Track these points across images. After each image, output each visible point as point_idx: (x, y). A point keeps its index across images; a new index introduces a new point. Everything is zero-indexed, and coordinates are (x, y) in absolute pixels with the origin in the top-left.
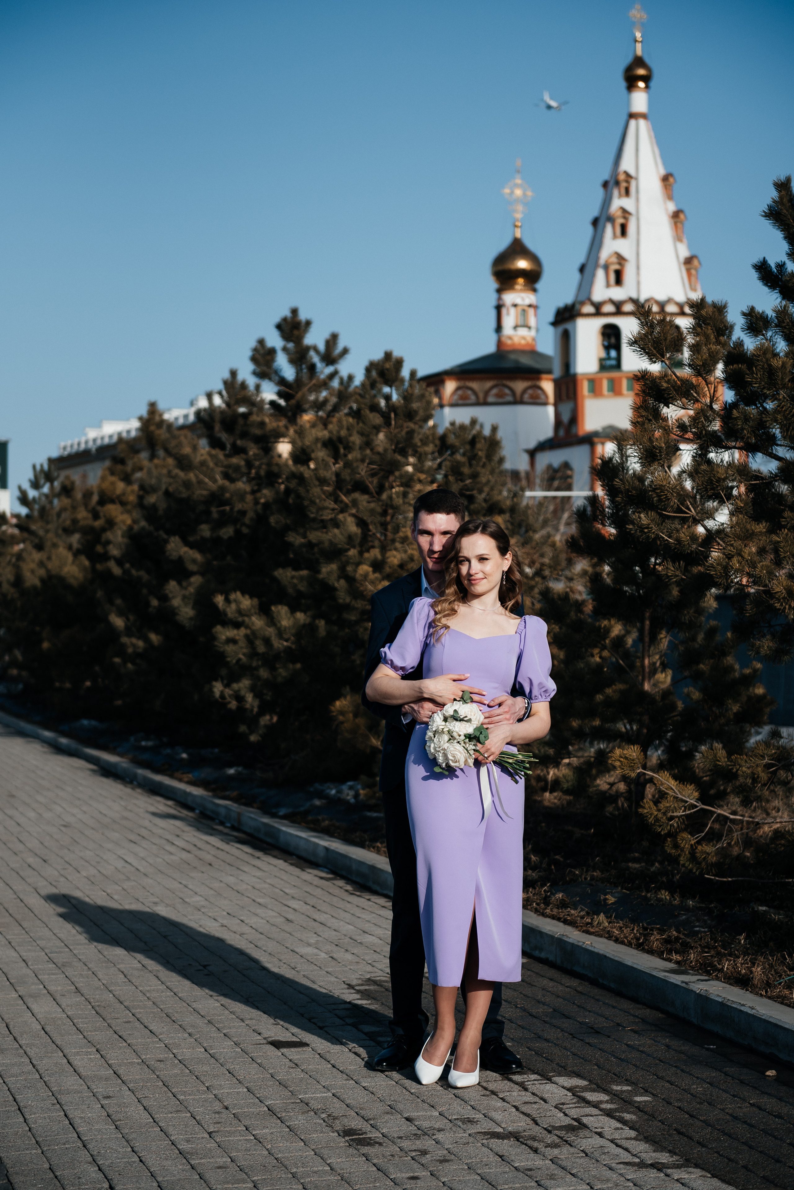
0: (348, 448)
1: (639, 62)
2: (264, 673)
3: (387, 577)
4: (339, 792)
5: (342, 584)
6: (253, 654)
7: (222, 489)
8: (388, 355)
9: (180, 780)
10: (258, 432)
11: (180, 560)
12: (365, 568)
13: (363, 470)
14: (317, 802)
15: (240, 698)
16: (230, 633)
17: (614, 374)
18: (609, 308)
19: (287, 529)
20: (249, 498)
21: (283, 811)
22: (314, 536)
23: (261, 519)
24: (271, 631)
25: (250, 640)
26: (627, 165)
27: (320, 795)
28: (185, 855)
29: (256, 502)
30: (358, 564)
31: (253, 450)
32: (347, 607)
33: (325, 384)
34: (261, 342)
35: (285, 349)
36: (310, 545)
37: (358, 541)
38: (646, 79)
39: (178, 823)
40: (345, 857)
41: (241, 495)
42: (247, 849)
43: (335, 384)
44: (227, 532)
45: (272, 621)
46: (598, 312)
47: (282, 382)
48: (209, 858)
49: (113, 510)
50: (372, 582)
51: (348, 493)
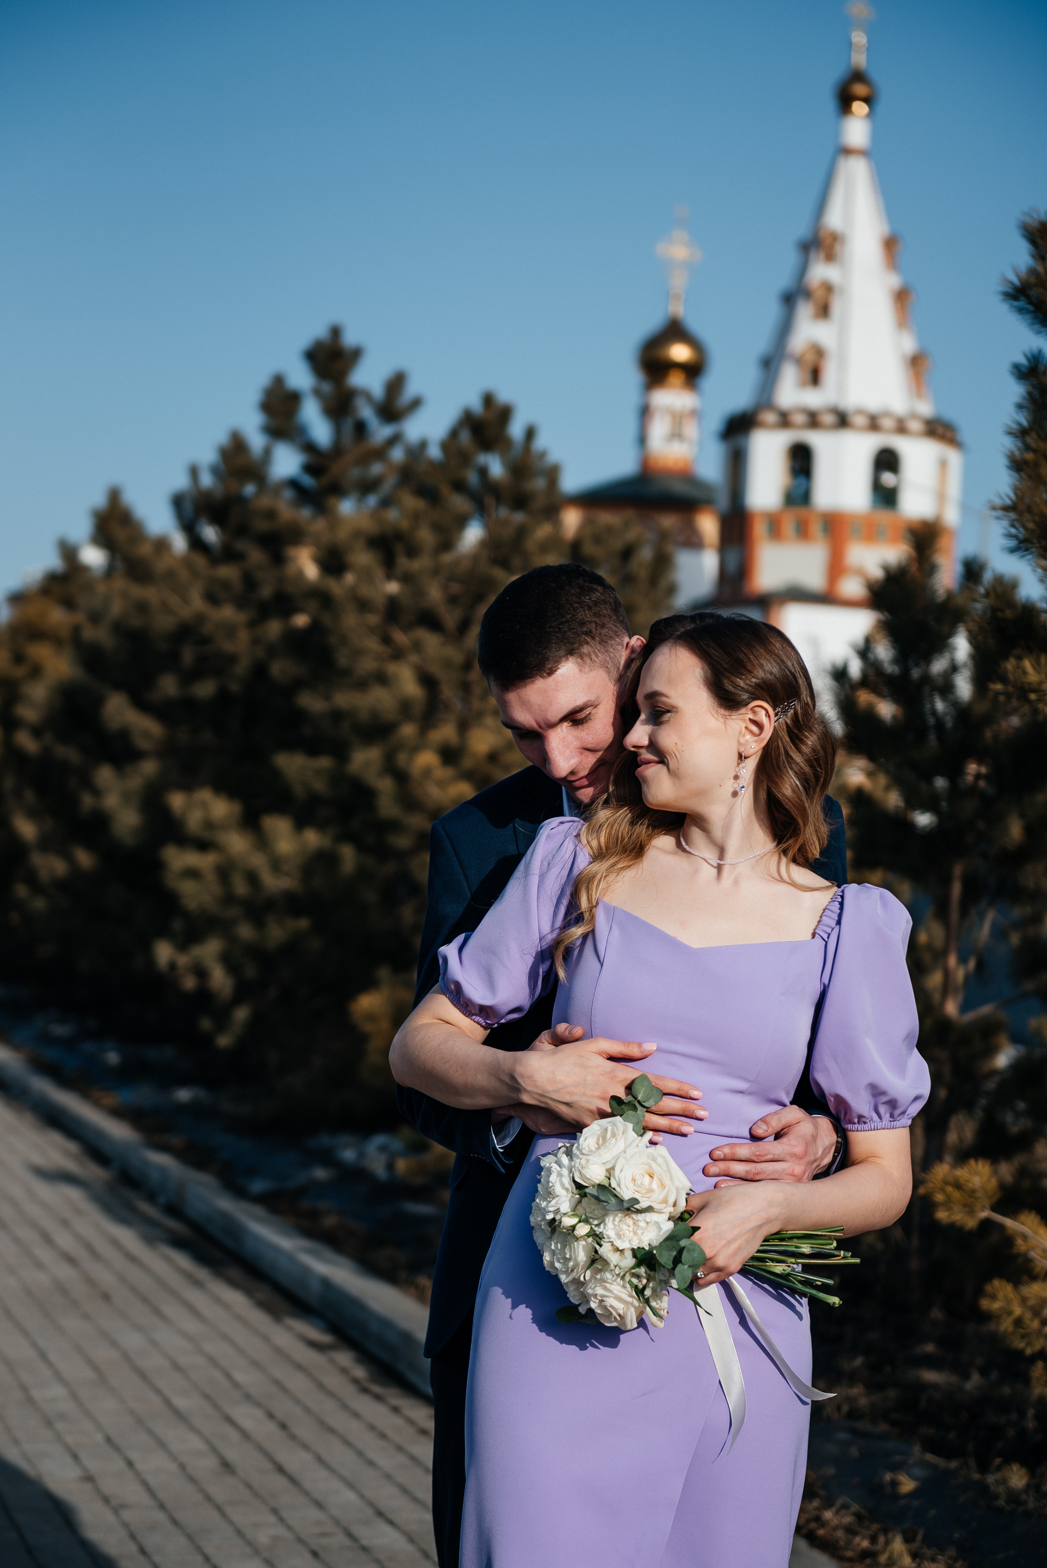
0: (412, 551)
1: (858, 76)
2: (245, 932)
3: (468, 776)
4: (361, 1155)
5: (385, 785)
6: (229, 899)
7: (200, 618)
8: (488, 400)
9: (97, 1104)
10: (262, 525)
11: (124, 734)
12: (427, 759)
13: (435, 594)
14: (320, 1173)
15: (201, 973)
16: (190, 859)
17: (802, 511)
18: (799, 419)
19: (298, 685)
20: (244, 636)
21: (258, 1186)
22: (343, 699)
23: (260, 670)
24: (258, 861)
25: (224, 873)
26: (834, 219)
27: (327, 1158)
28: (65, 1272)
29: (256, 641)
30: (415, 749)
31: (256, 556)
32: (393, 826)
33: (380, 453)
34: (278, 381)
35: (317, 392)
36: (337, 716)
37: (418, 709)
38: (867, 100)
39: (74, 1193)
40: (356, 1304)
41: (230, 630)
42: (183, 1260)
43: (397, 454)
44: (205, 689)
45: (262, 841)
46: (785, 421)
47: (309, 448)
48: (106, 1278)
49: (42, 652)
50: (441, 784)
51: (406, 629)
